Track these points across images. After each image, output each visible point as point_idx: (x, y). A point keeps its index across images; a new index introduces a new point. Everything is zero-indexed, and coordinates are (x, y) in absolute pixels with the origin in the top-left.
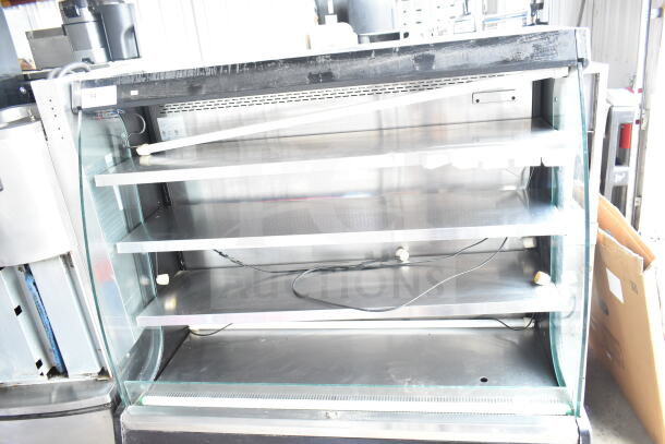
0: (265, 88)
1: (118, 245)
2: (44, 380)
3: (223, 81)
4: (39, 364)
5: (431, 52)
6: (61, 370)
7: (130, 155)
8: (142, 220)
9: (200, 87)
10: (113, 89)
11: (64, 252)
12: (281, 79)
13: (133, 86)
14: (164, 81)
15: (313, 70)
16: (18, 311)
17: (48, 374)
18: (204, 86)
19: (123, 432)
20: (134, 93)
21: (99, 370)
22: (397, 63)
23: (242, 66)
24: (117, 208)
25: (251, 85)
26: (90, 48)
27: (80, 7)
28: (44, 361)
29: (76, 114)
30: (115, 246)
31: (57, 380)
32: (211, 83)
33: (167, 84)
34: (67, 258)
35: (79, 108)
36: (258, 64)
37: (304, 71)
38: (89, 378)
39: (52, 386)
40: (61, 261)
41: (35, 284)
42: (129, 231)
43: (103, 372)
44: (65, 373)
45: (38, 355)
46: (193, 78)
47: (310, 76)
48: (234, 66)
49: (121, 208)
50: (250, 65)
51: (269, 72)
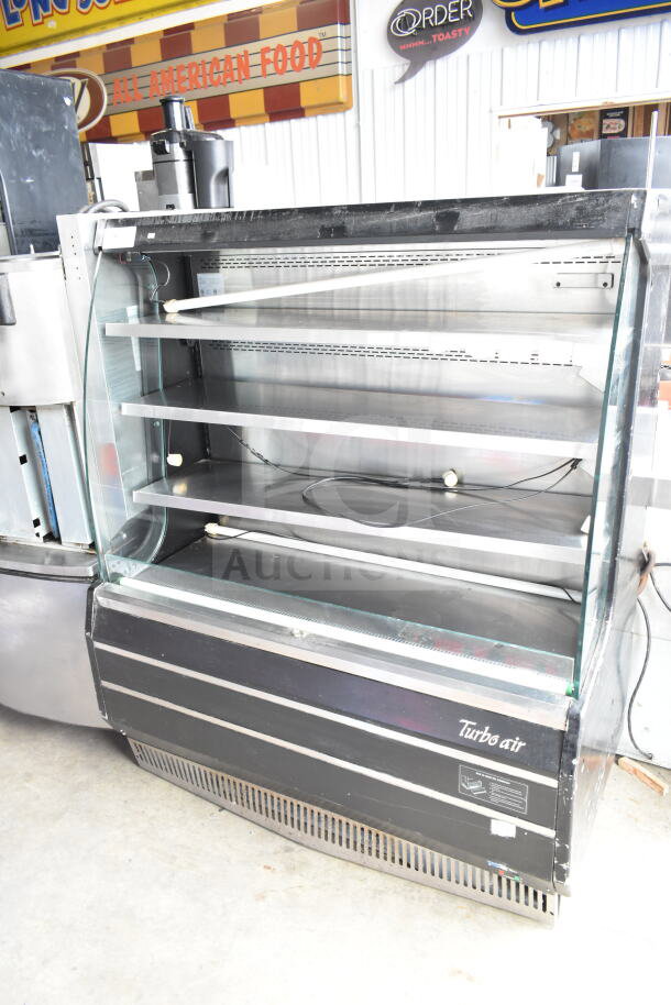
0: (275, 241)
1: (124, 405)
2: (39, 542)
3: (236, 229)
4: (36, 523)
5: (456, 209)
6: (56, 535)
7: (157, 311)
8: (160, 386)
9: (212, 235)
10: (133, 229)
11: (67, 401)
12: (293, 230)
13: (151, 228)
14: (181, 225)
15: (326, 223)
16: (23, 460)
17: (45, 538)
18: (217, 233)
19: (94, 607)
20: (151, 236)
21: (90, 542)
22: (416, 220)
23: (257, 212)
24: (134, 366)
25: (262, 235)
26: (177, 192)
27: (171, 142)
28: (41, 521)
29: (96, 255)
30: (120, 408)
31: (52, 546)
32: (224, 231)
33: (183, 229)
34: (70, 408)
35: (100, 248)
36: (273, 211)
37: (318, 222)
38: (79, 549)
39: (47, 552)
40: (65, 411)
41: (40, 433)
42: (143, 395)
43: (93, 546)
44: (58, 540)
45: (36, 514)
46: (208, 223)
47: (323, 229)
48: (249, 213)
49: (138, 368)
50: (265, 212)
51: (283, 222)
